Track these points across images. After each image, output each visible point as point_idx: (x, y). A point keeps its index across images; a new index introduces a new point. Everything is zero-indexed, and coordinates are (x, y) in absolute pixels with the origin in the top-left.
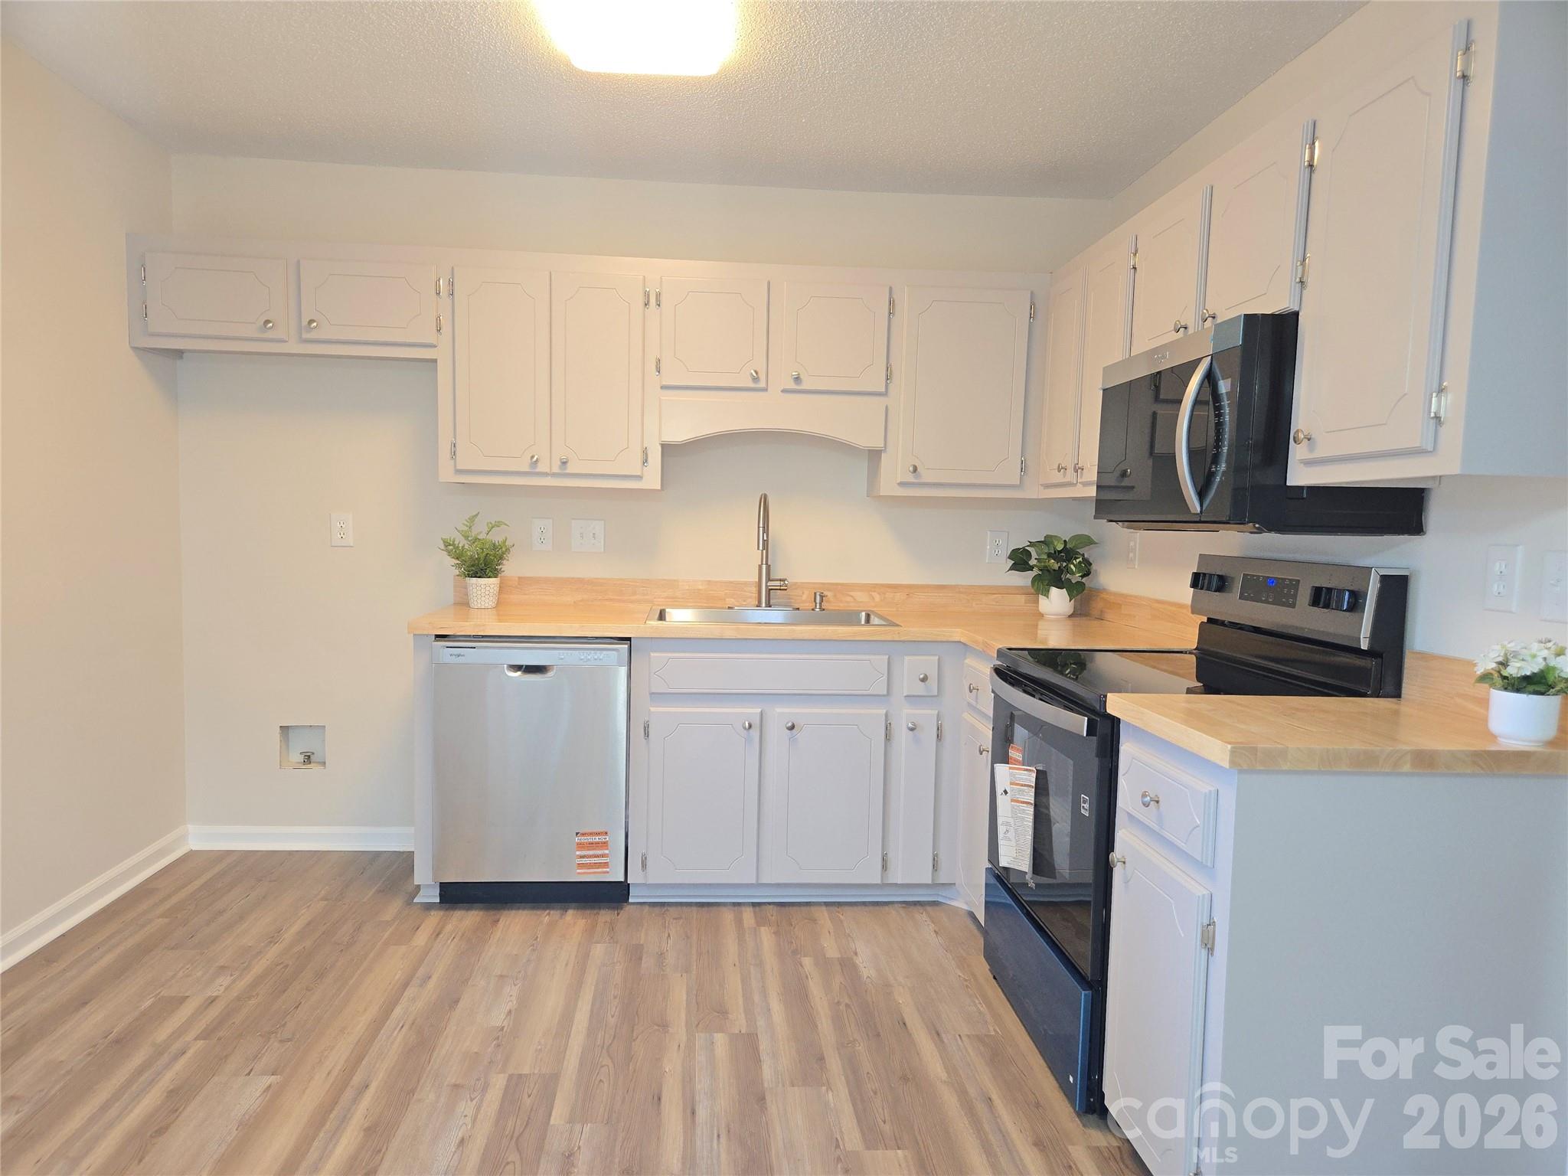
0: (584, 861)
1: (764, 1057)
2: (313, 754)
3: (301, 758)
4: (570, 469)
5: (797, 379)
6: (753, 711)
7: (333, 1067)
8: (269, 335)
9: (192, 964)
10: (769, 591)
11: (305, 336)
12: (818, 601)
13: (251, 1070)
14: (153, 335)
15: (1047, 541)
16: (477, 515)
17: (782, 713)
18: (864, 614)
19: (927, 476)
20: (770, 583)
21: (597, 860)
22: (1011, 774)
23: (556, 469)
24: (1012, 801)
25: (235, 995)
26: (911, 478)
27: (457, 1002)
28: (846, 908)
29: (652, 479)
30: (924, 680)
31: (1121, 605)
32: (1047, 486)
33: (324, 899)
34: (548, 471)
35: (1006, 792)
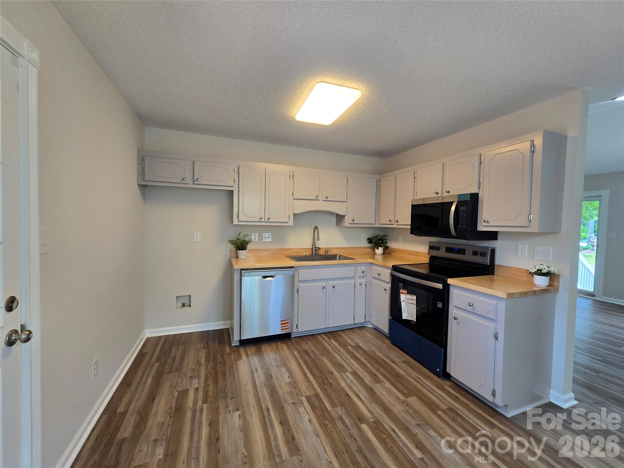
0: (283, 328)
1: (363, 377)
2: (186, 303)
3: (182, 305)
4: (270, 220)
5: (327, 198)
6: (324, 284)
7: (253, 404)
8: (184, 182)
9: (180, 377)
10: (315, 250)
11: (195, 183)
12: (327, 253)
13: (229, 411)
14: (146, 181)
15: (377, 236)
16: (240, 233)
17: (332, 283)
18: (338, 255)
19: (355, 222)
20: (316, 249)
21: (285, 328)
22: (405, 297)
23: (266, 220)
24: (406, 303)
25: (203, 386)
26: (352, 222)
27: (271, 376)
28: (346, 331)
29: (291, 223)
30: (363, 272)
31: (396, 251)
32: (381, 224)
33: (203, 348)
34: (264, 221)
35: (404, 301)
